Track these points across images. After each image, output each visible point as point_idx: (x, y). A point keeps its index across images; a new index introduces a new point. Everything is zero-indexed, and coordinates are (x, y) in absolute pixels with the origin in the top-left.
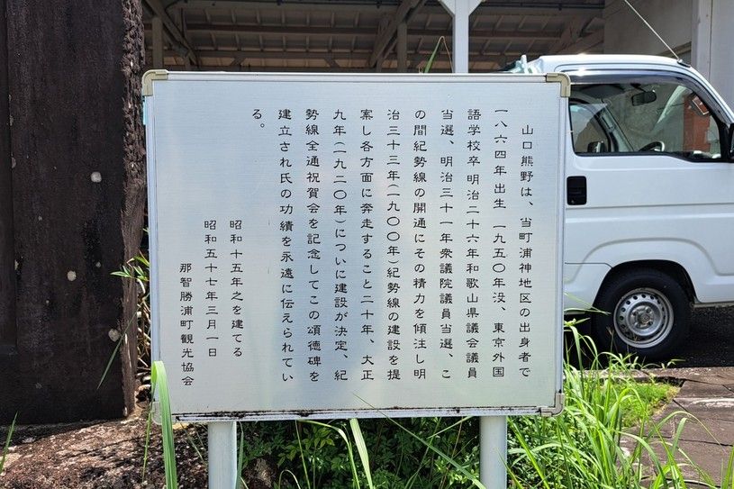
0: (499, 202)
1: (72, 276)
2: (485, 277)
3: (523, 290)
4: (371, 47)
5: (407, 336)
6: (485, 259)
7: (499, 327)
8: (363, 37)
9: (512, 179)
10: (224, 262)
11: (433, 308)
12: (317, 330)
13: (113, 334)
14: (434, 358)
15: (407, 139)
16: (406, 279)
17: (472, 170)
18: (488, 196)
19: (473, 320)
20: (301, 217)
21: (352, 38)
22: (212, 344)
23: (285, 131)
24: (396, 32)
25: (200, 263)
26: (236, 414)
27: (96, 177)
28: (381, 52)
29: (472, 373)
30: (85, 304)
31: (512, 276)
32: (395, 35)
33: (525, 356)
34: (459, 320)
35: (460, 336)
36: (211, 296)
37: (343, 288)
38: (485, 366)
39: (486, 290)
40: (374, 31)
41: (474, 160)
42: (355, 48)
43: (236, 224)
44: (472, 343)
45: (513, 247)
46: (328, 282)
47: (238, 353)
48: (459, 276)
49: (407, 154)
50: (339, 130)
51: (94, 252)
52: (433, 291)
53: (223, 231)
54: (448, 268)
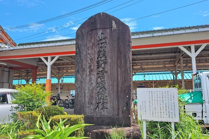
0: (171, 100)
1: (125, 108)
2: (170, 108)
3: (174, 109)
4: (175, 61)
5: (162, 113)
6: (170, 106)
7: (172, 113)
8: (172, 59)
9: (172, 98)
10: (144, 105)
11: (165, 111)
12: (153, 112)
13: (129, 116)
14: (165, 116)
15: (161, 94)
16: (162, 108)
17: (168, 97)
18: (170, 99)
19: (169, 112)
20: (151, 101)
21: (169, 60)
22: (143, 113)
23: (149, 93)
24: (180, 59)
25: (142, 105)
26: (145, 120)
27: (127, 96)
28: (177, 63)
29: (169, 117)
30: (126, 112)
31: (173, 108)
32: (180, 60)
33: (175, 116)
34: (168, 112)
35: (168, 113)
36: (143, 108)
37: (155, 108)
38: (171, 117)
39: (170, 109)
40: (175, 58)
41: (168, 96)
42: (170, 62)
43: (145, 102)
44: (169, 114)
45: (173, 105)
46: (154, 108)
47: (145, 114)
48: (167, 107)
49: (161, 95)
50: (154, 93)
51: (127, 105)
52: (165, 109)
53: (144, 102)
54: (166, 107)
